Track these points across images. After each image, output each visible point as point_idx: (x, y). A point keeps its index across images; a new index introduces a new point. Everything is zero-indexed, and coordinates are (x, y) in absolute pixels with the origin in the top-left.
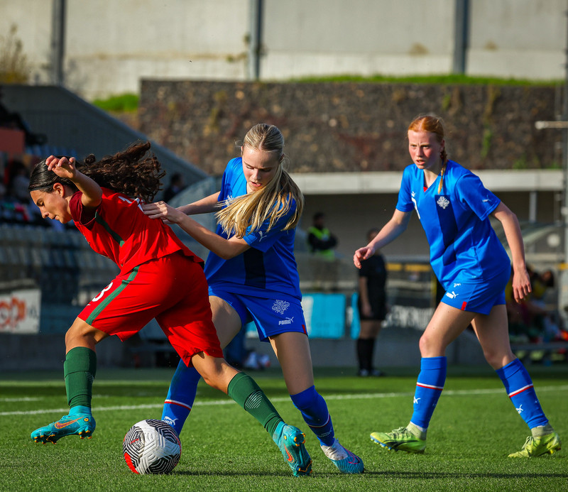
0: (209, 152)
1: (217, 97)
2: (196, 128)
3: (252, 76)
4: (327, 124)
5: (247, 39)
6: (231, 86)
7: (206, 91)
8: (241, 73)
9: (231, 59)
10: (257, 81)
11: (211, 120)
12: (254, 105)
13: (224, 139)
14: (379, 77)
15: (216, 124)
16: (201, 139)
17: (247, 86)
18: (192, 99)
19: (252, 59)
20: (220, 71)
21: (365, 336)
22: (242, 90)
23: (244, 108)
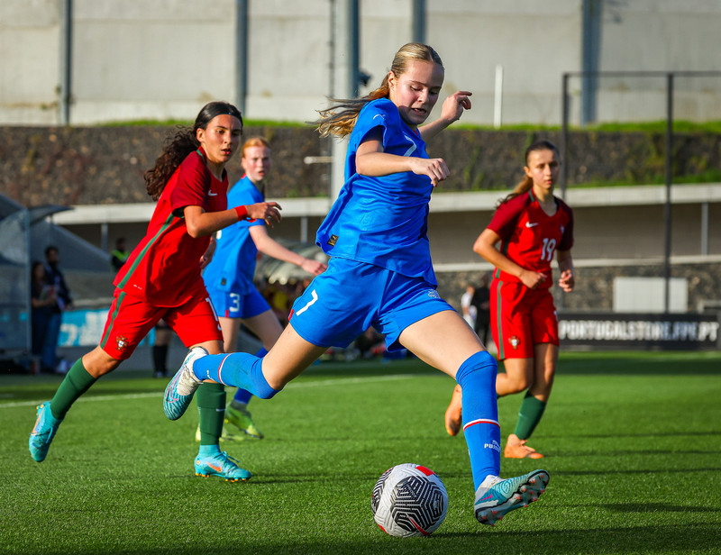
0: (26, 188)
1: (33, 140)
2: (15, 167)
3: (63, 121)
4: (128, 161)
5: (58, 90)
6: (45, 131)
7: (23, 135)
8: (54, 119)
9: (44, 107)
10: (68, 126)
11: (27, 160)
12: (65, 147)
13: (40, 176)
14: (172, 121)
15: (33, 163)
16: (19, 177)
17: (58, 130)
18: (11, 142)
19: (63, 107)
20: (36, 118)
21: (160, 343)
22: (54, 134)
23: (56, 149)
